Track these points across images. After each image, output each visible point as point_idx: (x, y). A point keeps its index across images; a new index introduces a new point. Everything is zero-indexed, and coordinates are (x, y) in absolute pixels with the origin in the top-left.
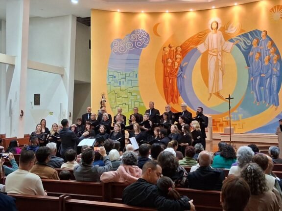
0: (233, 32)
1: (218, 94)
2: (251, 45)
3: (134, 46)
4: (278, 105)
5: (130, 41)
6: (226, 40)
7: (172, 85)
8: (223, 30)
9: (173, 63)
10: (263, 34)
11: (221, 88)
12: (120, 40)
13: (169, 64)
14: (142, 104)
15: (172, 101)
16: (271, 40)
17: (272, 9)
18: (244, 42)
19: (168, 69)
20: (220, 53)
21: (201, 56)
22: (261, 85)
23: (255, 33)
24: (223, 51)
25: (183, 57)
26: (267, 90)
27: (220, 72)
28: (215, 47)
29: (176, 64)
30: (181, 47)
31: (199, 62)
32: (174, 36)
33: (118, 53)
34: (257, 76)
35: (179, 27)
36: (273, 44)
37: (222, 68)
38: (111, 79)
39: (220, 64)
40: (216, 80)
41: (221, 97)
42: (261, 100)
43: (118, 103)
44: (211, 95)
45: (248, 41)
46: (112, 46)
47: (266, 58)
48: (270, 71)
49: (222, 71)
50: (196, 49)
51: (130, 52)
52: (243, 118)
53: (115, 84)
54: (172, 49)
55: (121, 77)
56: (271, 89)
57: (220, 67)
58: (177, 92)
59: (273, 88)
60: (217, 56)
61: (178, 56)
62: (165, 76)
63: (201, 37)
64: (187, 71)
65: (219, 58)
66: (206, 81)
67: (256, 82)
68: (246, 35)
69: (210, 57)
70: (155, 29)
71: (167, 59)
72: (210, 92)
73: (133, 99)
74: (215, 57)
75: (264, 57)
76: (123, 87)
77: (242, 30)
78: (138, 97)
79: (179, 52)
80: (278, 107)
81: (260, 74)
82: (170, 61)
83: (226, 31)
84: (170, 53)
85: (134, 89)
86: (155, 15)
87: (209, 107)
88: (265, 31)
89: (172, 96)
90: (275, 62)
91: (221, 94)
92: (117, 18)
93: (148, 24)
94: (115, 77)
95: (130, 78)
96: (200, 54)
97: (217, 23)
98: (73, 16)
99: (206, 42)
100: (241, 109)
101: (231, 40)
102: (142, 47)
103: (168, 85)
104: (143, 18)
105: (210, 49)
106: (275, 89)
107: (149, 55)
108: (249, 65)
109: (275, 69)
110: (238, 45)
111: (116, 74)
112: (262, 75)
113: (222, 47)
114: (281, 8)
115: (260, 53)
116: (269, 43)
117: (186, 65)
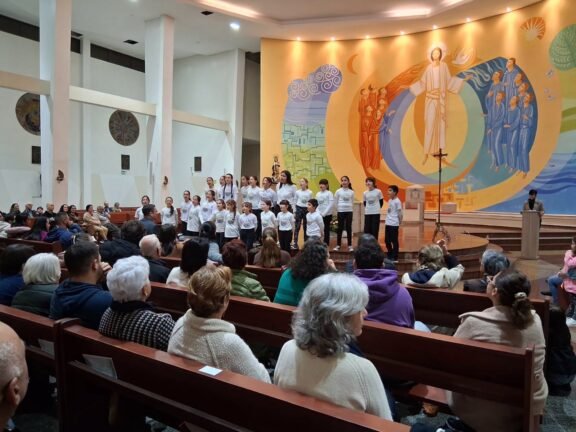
0: (464, 63)
2: (491, 81)
3: (320, 90)
4: (528, 169)
5: (314, 82)
6: (452, 75)
7: (372, 143)
8: (450, 59)
9: (374, 112)
10: (509, 63)
12: (300, 81)
13: (369, 114)
14: (329, 171)
15: (371, 165)
16: (521, 72)
17: (525, 25)
18: (480, 77)
19: (368, 122)
20: (444, 95)
21: (415, 101)
22: (502, 141)
23: (498, 63)
24: (448, 91)
25: (389, 103)
26: (512, 149)
27: (443, 124)
28: (436, 86)
29: (379, 113)
30: (386, 88)
31: (411, 110)
32: (376, 73)
33: (297, 100)
34: (497, 128)
35: (384, 60)
36: (524, 79)
37: (445, 117)
38: (287, 136)
39: (443, 111)
42: (502, 162)
43: (297, 169)
44: (427, 156)
45: (487, 75)
46: (289, 91)
47: (513, 100)
48: (517, 120)
49: (445, 121)
50: (408, 91)
51: (315, 98)
52: (472, 190)
53: (294, 143)
54: (374, 92)
55: (300, 133)
56: (518, 147)
57: (442, 116)
58: (379, 154)
59: (521, 146)
60: (438, 99)
61: (382, 102)
62: (362, 131)
63: (416, 72)
64: (394, 124)
65: (441, 101)
66: (421, 136)
67: (495, 137)
68: (483, 67)
69: (427, 101)
70: (351, 63)
71: (366, 107)
72: (426, 152)
73: (317, 162)
74: (435, 101)
75: (509, 99)
76: (304, 147)
77: (477, 60)
78: (325, 161)
79: (383, 96)
80: (529, 173)
81: (503, 124)
82: (370, 109)
83: (454, 62)
84: (370, 98)
85: (319, 149)
86: (350, 42)
87: (423, 173)
88: (512, 59)
89: (372, 159)
90: (526, 105)
92: (297, 49)
93: (341, 58)
94: (293, 133)
95: (314, 135)
96: (413, 97)
97: (441, 51)
98: (240, 50)
99: (423, 79)
100: (470, 176)
101: (461, 75)
102: (331, 90)
103: (367, 143)
104: (333, 48)
105: (429, 89)
106: (524, 146)
107: (341, 102)
108: (485, 111)
109: (525, 117)
110: (470, 82)
111: (294, 129)
112: (506, 126)
113: (446, 86)
114: (540, 22)
115: (504, 93)
116: (519, 76)
117: (393, 115)
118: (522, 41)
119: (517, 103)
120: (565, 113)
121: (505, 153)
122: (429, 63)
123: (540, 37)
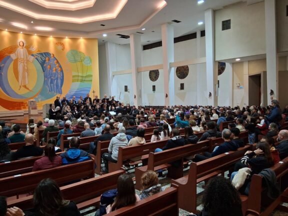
0: (33, 50)
1: (25, 87)
2: (45, 61)
4: (62, 93)
6: (29, 54)
10: (52, 55)
11: (27, 83)
16: (56, 59)
17: (57, 43)
18: (41, 58)
20: (26, 62)
21: (13, 62)
22: (51, 82)
23: (47, 54)
24: (28, 61)
26: (55, 86)
27: (26, 74)
28: (22, 57)
31: (12, 65)
34: (49, 78)
36: (58, 62)
37: (27, 70)
39: (26, 68)
40: (24, 77)
41: (28, 89)
42: (52, 90)
44: (20, 87)
45: (43, 58)
47: (54, 69)
48: (56, 76)
49: (28, 73)
50: (10, 56)
52: (41, 100)
56: (57, 86)
63: (13, 49)
64: (4, 70)
65: (26, 64)
66: (17, 78)
67: (48, 81)
68: (41, 54)
69: (19, 63)
72: (20, 84)
74: (23, 64)
77: (39, 51)
83: (29, 49)
87: (19, 94)
90: (59, 72)
91: (27, 86)
96: (12, 60)
97: (23, 43)
99: (16, 53)
100: (40, 96)
101: (33, 55)
105: (19, 58)
106: (60, 86)
108: (44, 71)
109: (59, 76)
110: (36, 58)
112: (52, 78)
113: (27, 58)
114: (62, 44)
115: (50, 66)
116: (56, 61)
117: (3, 66)
118: (56, 49)
119: (56, 70)
120: (74, 76)
121: (53, 88)
122: (18, 47)
123: (63, 50)
